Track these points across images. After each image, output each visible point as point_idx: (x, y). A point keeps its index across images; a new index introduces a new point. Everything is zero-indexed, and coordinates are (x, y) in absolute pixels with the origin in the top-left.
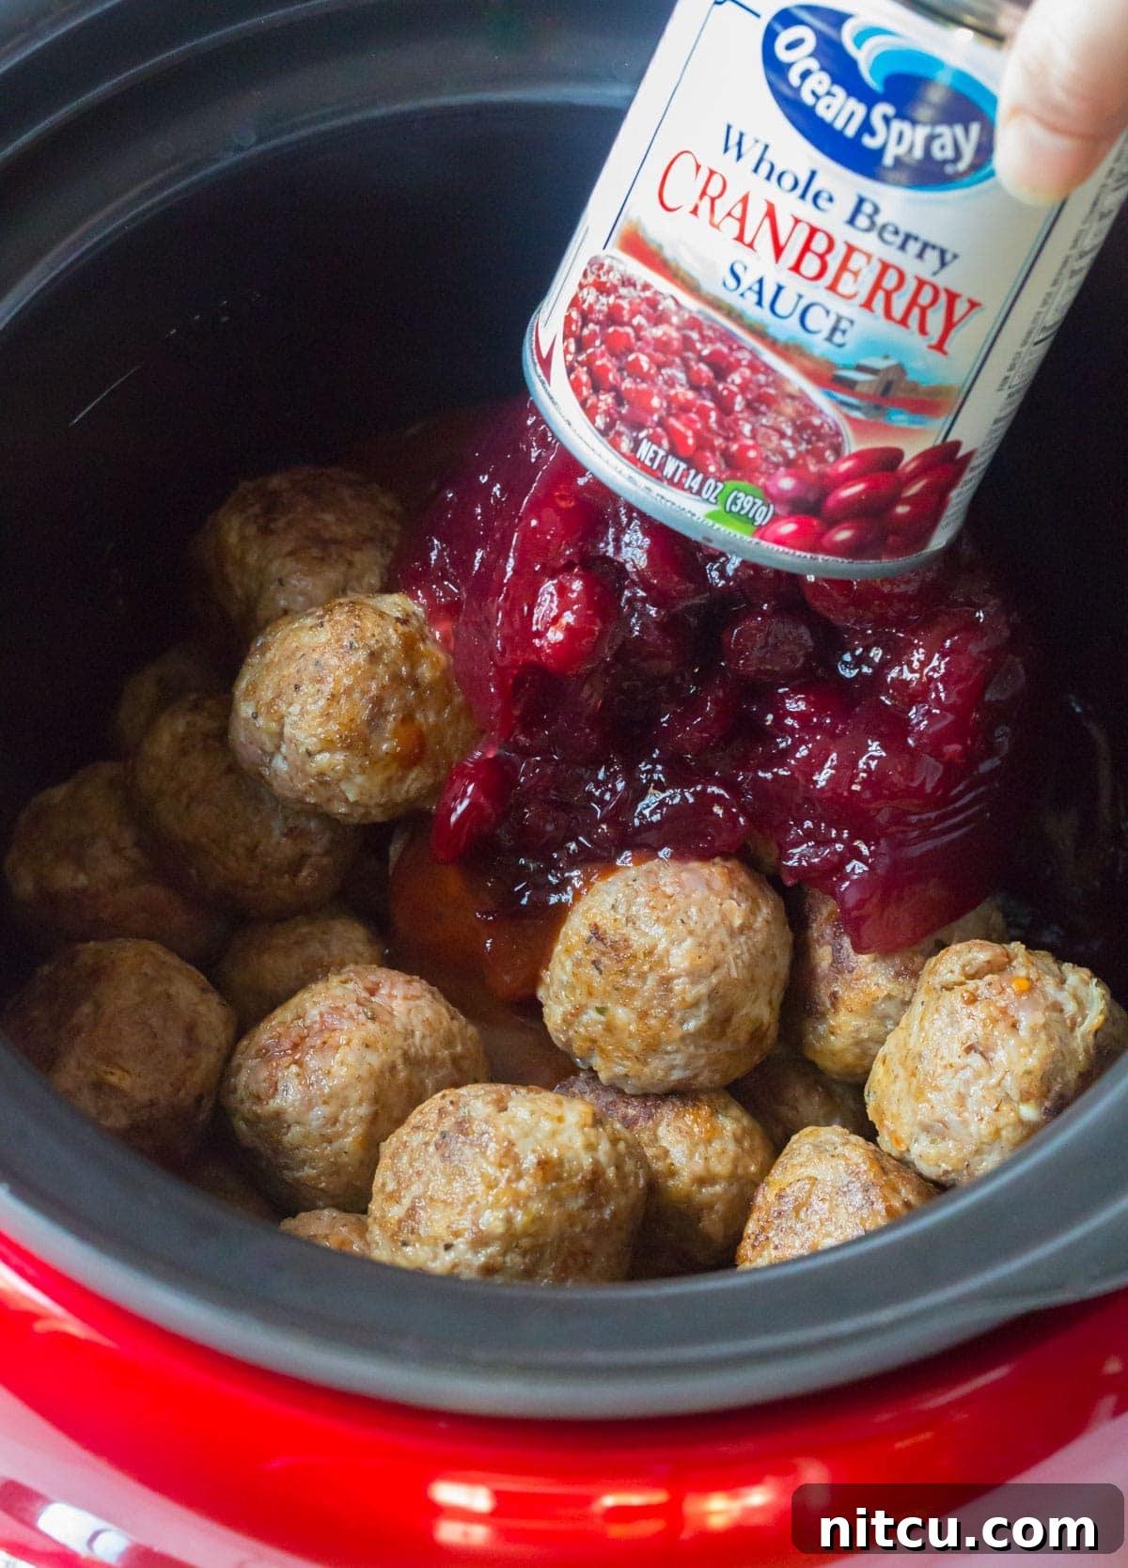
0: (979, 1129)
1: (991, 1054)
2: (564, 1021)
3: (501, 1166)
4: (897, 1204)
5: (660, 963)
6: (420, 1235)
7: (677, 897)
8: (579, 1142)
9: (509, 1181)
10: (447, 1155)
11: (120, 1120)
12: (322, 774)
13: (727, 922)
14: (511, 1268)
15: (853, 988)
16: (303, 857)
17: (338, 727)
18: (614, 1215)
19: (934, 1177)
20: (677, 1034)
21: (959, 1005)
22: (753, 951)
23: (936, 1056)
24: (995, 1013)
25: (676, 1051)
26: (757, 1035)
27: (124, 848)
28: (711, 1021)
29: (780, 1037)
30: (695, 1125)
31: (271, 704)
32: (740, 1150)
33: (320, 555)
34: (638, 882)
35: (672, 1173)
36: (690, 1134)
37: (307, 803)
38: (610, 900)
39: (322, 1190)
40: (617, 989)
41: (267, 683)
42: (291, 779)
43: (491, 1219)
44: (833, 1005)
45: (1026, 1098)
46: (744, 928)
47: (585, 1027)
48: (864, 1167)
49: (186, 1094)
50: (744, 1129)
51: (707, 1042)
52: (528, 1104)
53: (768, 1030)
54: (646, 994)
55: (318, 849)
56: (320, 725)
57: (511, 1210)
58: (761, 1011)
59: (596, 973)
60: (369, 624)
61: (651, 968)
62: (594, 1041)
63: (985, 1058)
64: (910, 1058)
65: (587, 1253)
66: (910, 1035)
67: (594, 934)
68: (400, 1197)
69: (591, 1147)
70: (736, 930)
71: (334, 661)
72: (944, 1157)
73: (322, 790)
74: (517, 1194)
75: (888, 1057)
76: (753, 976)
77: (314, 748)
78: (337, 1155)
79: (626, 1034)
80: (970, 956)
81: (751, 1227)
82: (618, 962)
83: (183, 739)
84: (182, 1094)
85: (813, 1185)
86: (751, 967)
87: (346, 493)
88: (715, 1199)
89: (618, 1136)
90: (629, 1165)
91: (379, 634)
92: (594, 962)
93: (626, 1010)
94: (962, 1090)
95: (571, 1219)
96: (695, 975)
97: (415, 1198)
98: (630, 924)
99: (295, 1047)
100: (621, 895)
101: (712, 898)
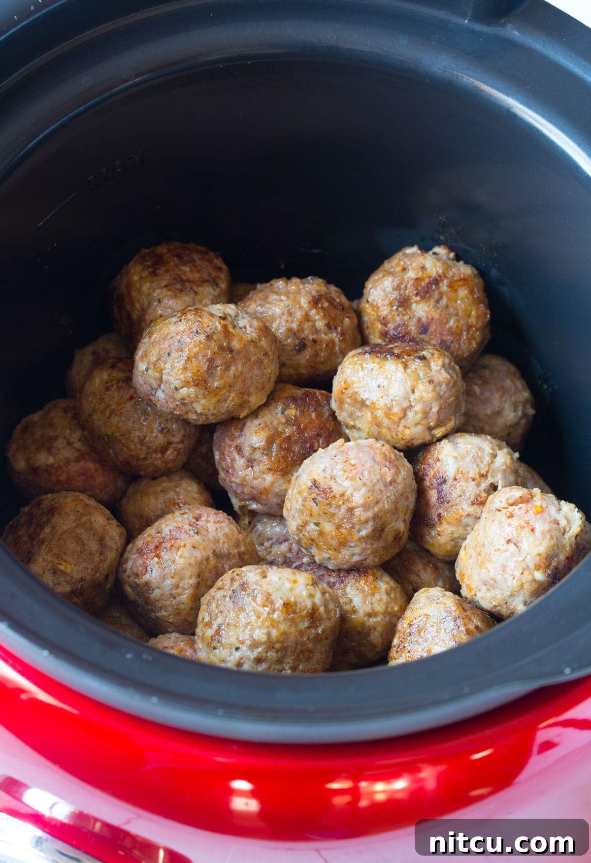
0: (513, 583)
1: (520, 545)
2: (298, 529)
3: (264, 606)
4: (471, 627)
5: (348, 500)
6: (222, 643)
7: (357, 466)
8: (304, 593)
9: (269, 613)
10: (236, 602)
11: (65, 588)
12: (183, 399)
13: (383, 479)
14: (271, 659)
15: (450, 511)
16: (170, 443)
17: (191, 374)
18: (324, 631)
19: (489, 609)
20: (356, 537)
21: (504, 518)
22: (397, 494)
23: (491, 545)
24: (523, 523)
25: (356, 546)
26: (397, 538)
27: (73, 443)
28: (374, 531)
29: (410, 538)
30: (366, 586)
31: (155, 364)
32: (389, 599)
33: (180, 288)
34: (337, 457)
35: (354, 611)
36: (363, 591)
37: (175, 414)
38: (322, 467)
39: (171, 622)
40: (325, 513)
41: (153, 352)
42: (167, 402)
43: (260, 634)
44: (439, 520)
45: (538, 568)
46: (392, 482)
47: (308, 532)
48: (454, 608)
49: (100, 574)
50: (391, 588)
51: (371, 541)
52: (278, 574)
53: (403, 535)
54: (340, 516)
55: (177, 439)
56: (182, 373)
57: (270, 629)
58: (401, 525)
59: (315, 505)
60: (206, 319)
61: (343, 503)
62: (313, 540)
63: (517, 547)
64: (478, 546)
65: (310, 651)
66: (478, 535)
67: (314, 484)
68: (212, 624)
69: (311, 596)
70: (388, 483)
71: (188, 340)
72: (494, 598)
73: (183, 408)
74: (273, 620)
75: (467, 546)
76: (396, 507)
77: (179, 386)
78: (179, 604)
79: (329, 537)
80: (511, 494)
81: (396, 641)
82: (326, 499)
83: (107, 383)
84: (98, 574)
85: (427, 618)
86: (396, 503)
87: (196, 257)
88: (377, 625)
89: (325, 591)
90: (331, 606)
91: (211, 325)
92: (313, 499)
93: (329, 524)
94: (504, 563)
95: (301, 633)
96: (366, 506)
97: (219, 624)
98: (333, 480)
99: (157, 547)
100: (328, 464)
101: (376, 466)
